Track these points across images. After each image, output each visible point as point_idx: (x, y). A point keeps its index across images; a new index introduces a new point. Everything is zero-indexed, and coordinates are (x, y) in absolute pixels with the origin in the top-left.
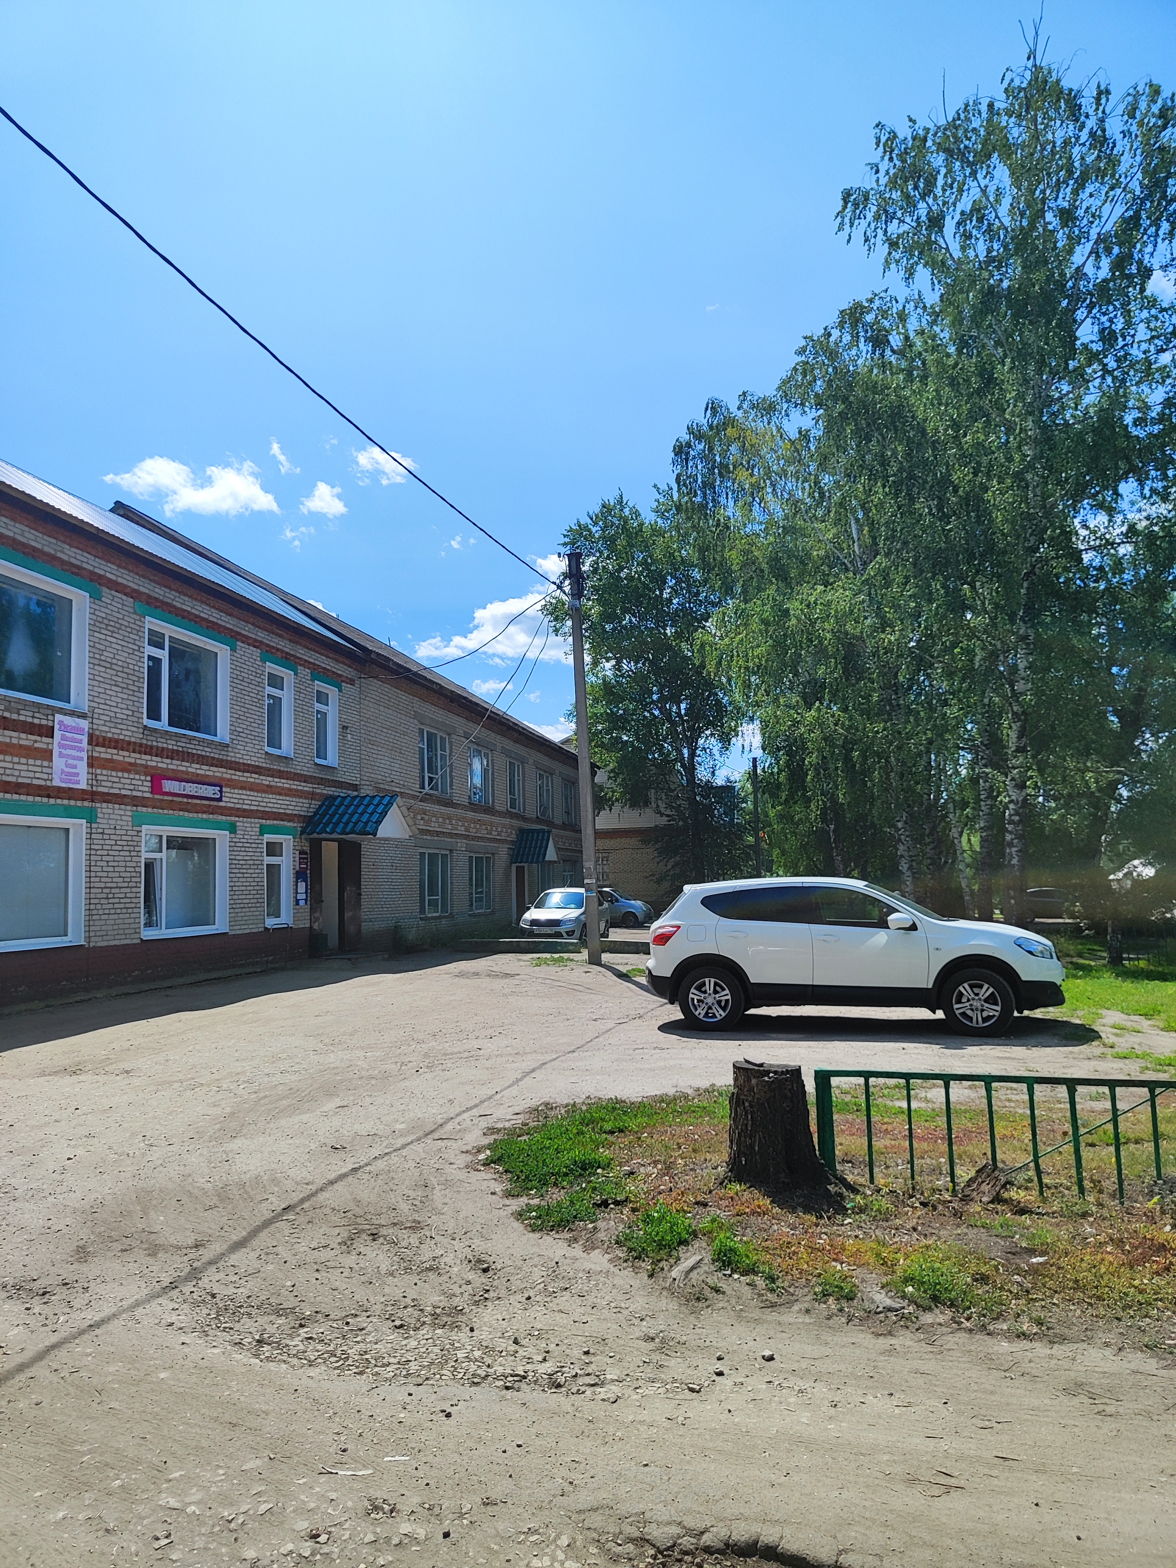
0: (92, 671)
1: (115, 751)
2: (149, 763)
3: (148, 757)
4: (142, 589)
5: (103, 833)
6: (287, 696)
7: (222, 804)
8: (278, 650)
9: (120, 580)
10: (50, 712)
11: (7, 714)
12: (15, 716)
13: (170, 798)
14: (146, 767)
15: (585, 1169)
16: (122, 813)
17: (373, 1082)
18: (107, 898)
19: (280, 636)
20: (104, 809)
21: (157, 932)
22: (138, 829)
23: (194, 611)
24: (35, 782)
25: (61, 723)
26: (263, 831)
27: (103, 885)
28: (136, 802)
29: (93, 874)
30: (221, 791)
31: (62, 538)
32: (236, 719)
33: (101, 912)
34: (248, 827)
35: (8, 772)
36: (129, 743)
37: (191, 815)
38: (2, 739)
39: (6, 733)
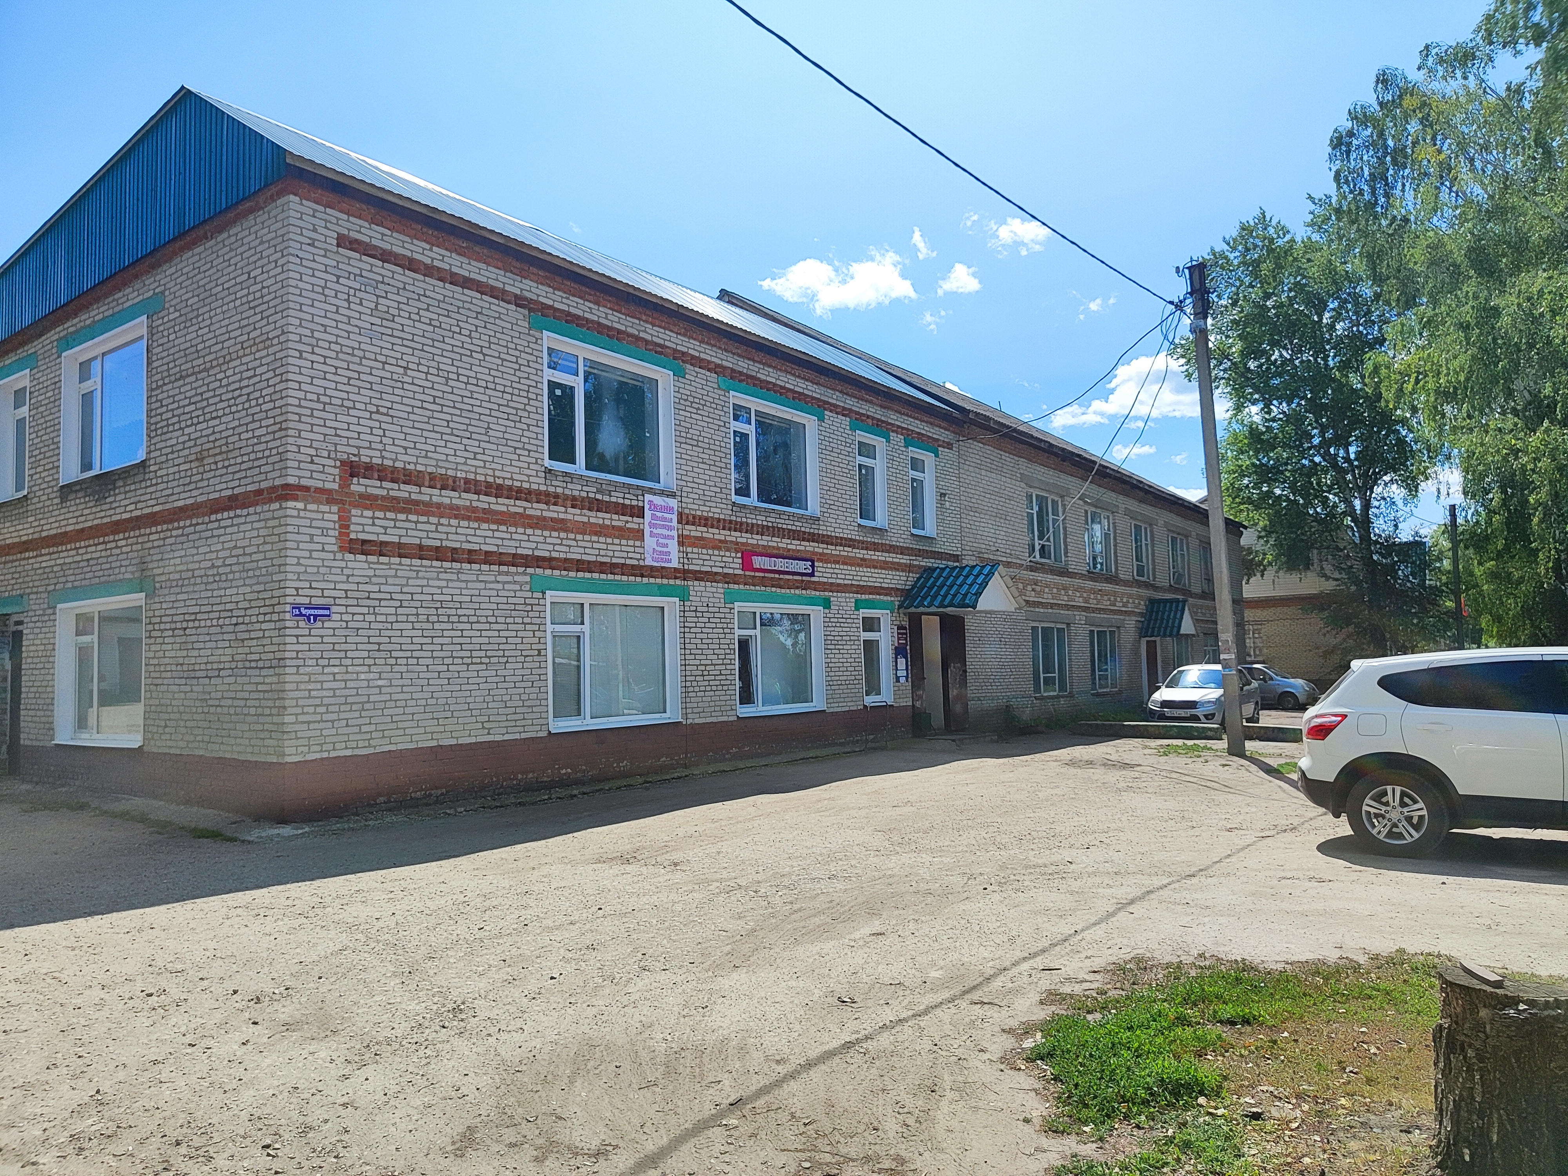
0: (679, 450)
1: (705, 529)
2: (739, 540)
3: (738, 534)
4: (724, 363)
5: (696, 611)
6: (879, 465)
7: (813, 579)
8: (868, 417)
9: (703, 356)
10: (640, 492)
11: (599, 497)
12: (606, 498)
13: (761, 574)
14: (737, 543)
16: (714, 590)
18: (703, 675)
19: (871, 402)
20: (695, 587)
21: (753, 710)
22: (731, 606)
23: (778, 382)
24: (629, 562)
25: (650, 502)
26: (858, 605)
27: (698, 662)
28: (728, 579)
29: (688, 652)
30: (813, 566)
31: (644, 318)
32: (825, 491)
33: (697, 689)
34: (843, 602)
35: (602, 553)
36: (719, 520)
37: (783, 591)
38: (592, 520)
39: (600, 514)
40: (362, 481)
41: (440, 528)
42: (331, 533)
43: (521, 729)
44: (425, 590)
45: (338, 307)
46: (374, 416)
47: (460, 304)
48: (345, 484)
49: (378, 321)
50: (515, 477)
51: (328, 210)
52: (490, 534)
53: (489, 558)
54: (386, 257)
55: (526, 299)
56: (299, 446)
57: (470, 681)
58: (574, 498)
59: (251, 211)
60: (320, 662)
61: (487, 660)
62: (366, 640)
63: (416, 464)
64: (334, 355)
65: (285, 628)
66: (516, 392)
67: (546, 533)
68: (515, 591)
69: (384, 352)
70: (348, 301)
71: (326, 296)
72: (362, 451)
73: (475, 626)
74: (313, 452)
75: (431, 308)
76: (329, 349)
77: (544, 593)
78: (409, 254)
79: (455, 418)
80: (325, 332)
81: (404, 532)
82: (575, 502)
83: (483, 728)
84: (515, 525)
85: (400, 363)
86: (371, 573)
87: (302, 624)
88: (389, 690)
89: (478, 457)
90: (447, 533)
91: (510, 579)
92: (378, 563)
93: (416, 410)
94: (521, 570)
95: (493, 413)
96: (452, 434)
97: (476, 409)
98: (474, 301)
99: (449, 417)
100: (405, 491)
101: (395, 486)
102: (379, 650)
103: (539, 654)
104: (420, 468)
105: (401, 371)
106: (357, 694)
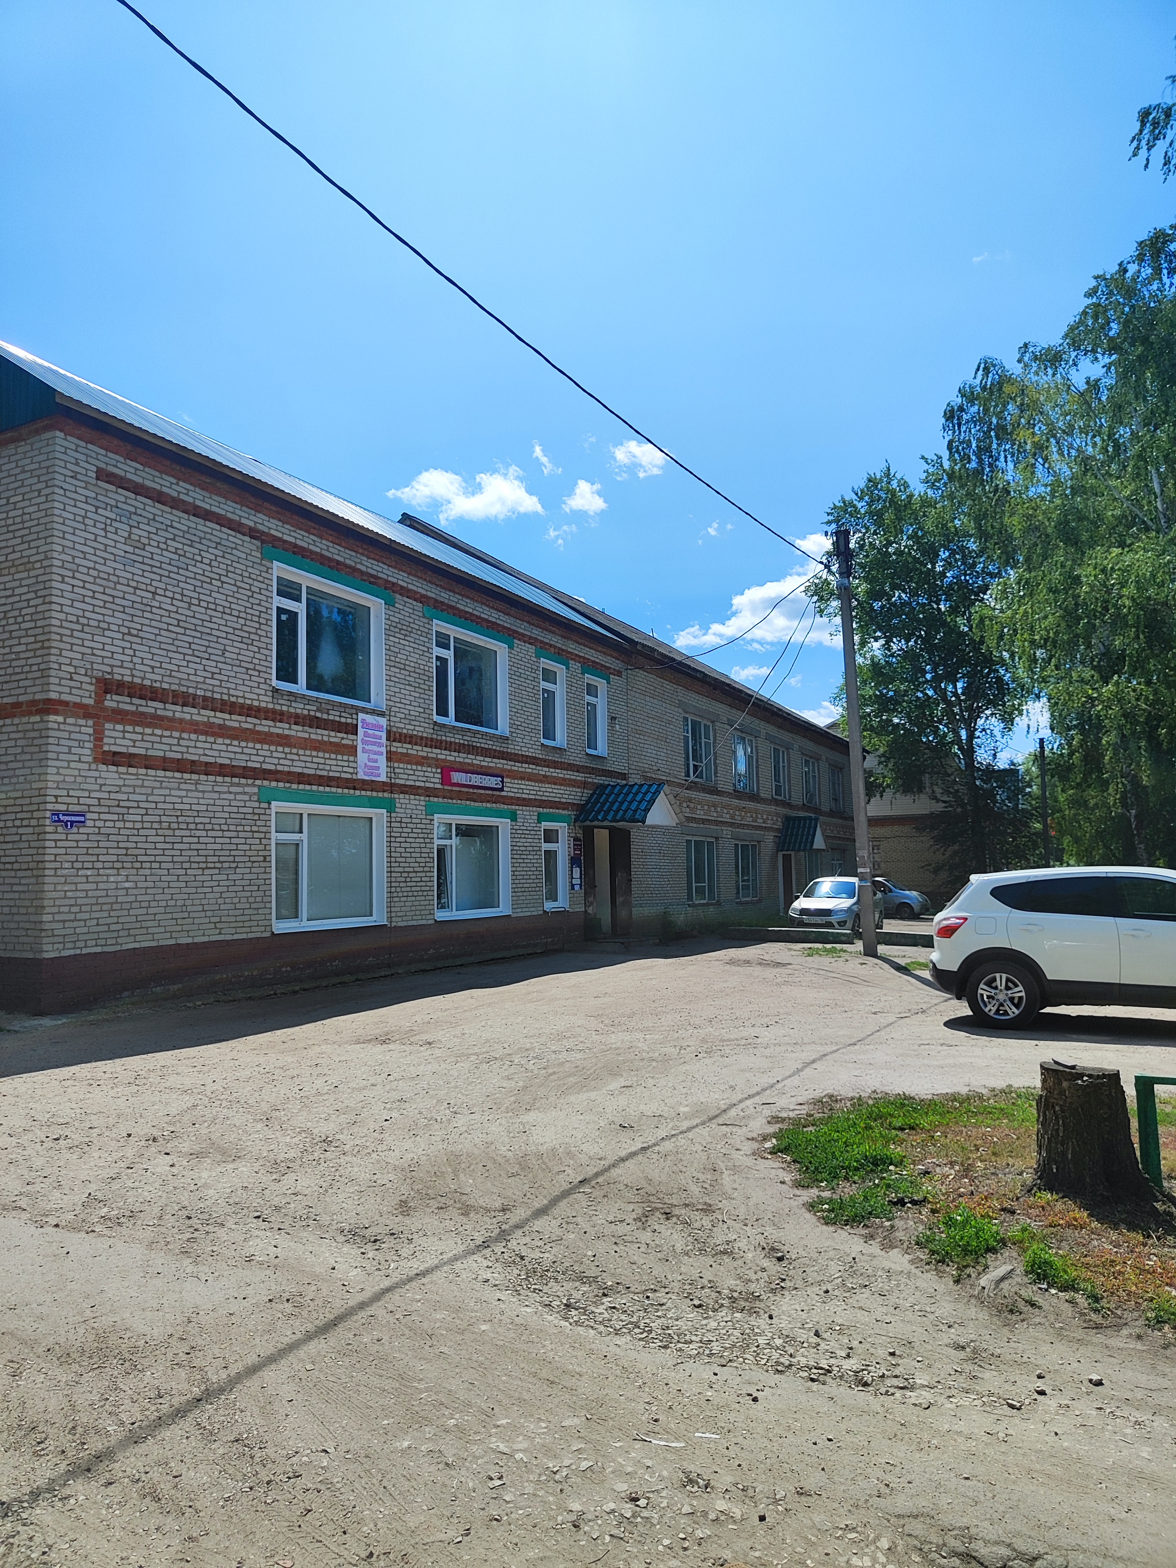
0: (388, 673)
1: (410, 746)
2: (439, 756)
3: (438, 751)
4: (429, 594)
5: (401, 822)
6: (559, 690)
7: (503, 793)
8: (551, 645)
9: (410, 587)
10: (354, 711)
11: (319, 715)
12: (325, 716)
13: (458, 789)
14: (437, 760)
15: (877, 1165)
16: (417, 802)
17: (654, 1064)
18: (406, 882)
19: (553, 632)
20: (402, 800)
21: (448, 914)
22: (432, 817)
23: (475, 612)
24: (344, 775)
25: (363, 720)
26: (540, 818)
27: (401, 870)
28: (429, 792)
29: (393, 860)
30: (502, 782)
31: (360, 551)
32: (514, 714)
33: (400, 894)
34: (527, 815)
35: (321, 767)
36: (422, 738)
37: (476, 804)
38: (313, 736)
39: (319, 731)
40: (115, 697)
41: (182, 742)
42: (87, 745)
43: (248, 930)
44: (168, 799)
45: (96, 535)
46: (127, 637)
47: (202, 535)
48: (99, 701)
49: (131, 549)
50: (247, 695)
51: (90, 446)
52: (224, 748)
53: (224, 770)
54: (138, 490)
55: (259, 531)
56: (60, 664)
57: (205, 884)
58: (297, 716)
59: (13, 440)
60: (76, 865)
61: (218, 865)
62: (115, 845)
63: (161, 682)
64: (91, 580)
65: (45, 833)
66: (249, 617)
67: (273, 748)
68: (245, 801)
69: (136, 578)
70: (105, 530)
71: (86, 525)
72: (115, 670)
73: (210, 833)
74: (72, 670)
75: (177, 539)
76: (88, 574)
77: (270, 803)
78: (158, 487)
79: (196, 641)
80: (85, 558)
81: (149, 745)
82: (298, 720)
83: (216, 928)
84: (246, 740)
85: (150, 588)
86: (121, 782)
87: (60, 829)
88: (135, 892)
89: (216, 676)
90: (188, 747)
91: (240, 789)
92: (127, 773)
93: (162, 632)
94: (250, 781)
95: (229, 636)
96: (193, 655)
97: (214, 632)
98: (215, 532)
99: (190, 640)
100: (152, 707)
101: (143, 702)
102: (126, 855)
103: (265, 861)
104: (165, 686)
105: (150, 595)
106: (107, 896)
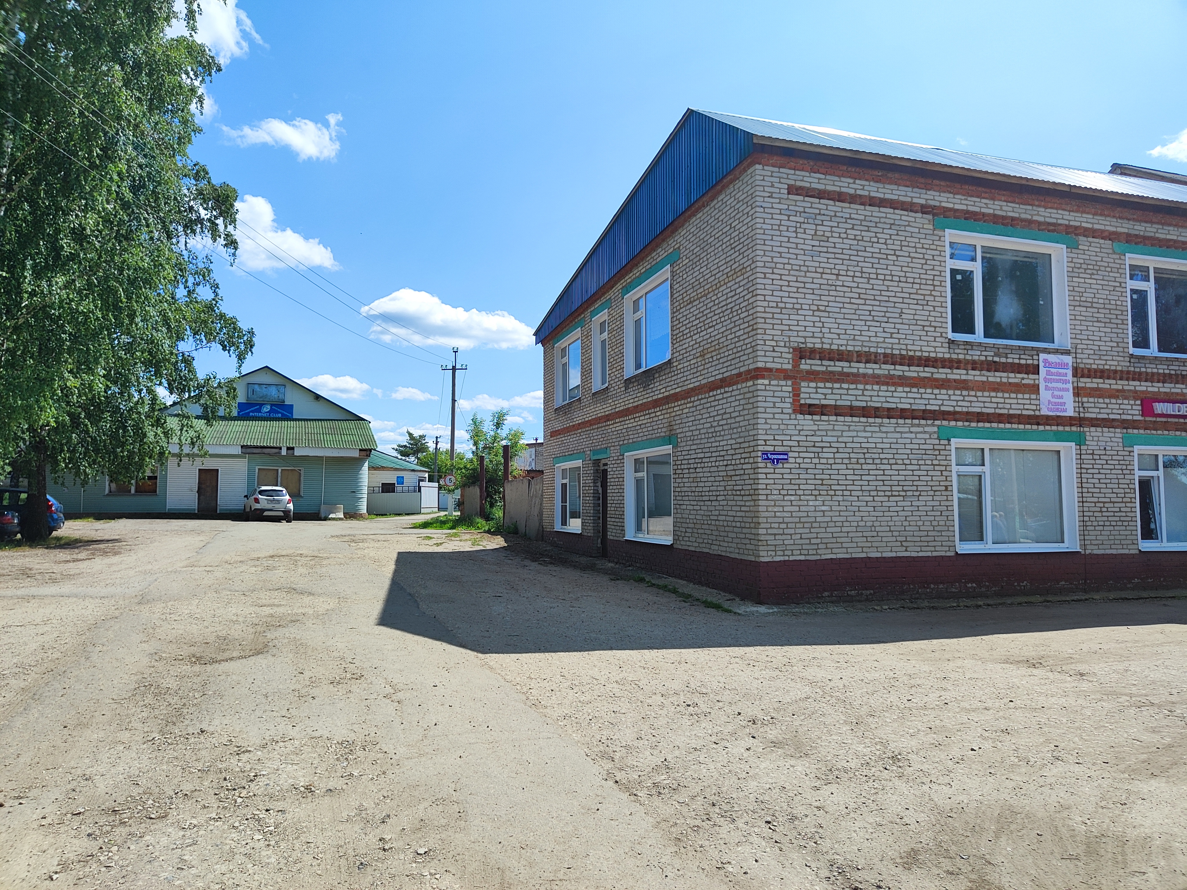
0: (1073, 312)
1: (1101, 381)
2: (1138, 388)
3: (1137, 383)
4: (1120, 230)
5: (1093, 454)
9: (1096, 227)
10: (1035, 353)
11: (996, 359)
12: (1003, 360)
13: (1164, 419)
14: (1136, 392)
16: (1112, 435)
18: (1101, 511)
20: (1092, 433)
21: (1158, 545)
22: (1130, 449)
24: (1025, 412)
25: (1045, 361)
27: (1096, 500)
28: (1126, 424)
29: (1085, 490)
31: (1037, 203)
33: (1095, 524)
35: (1000, 406)
36: (1116, 372)
38: (990, 379)
39: (997, 374)
40: (808, 361)
41: (866, 393)
42: (787, 400)
43: (933, 549)
44: (855, 440)
45: (789, 238)
46: (816, 313)
47: (877, 220)
48: (796, 365)
49: (817, 243)
50: (924, 349)
51: (782, 170)
52: (904, 395)
53: (903, 414)
54: (821, 195)
55: (930, 206)
56: (765, 340)
57: (891, 509)
58: (974, 362)
59: (731, 181)
60: (782, 492)
61: (903, 494)
62: (813, 477)
63: (846, 345)
64: (787, 272)
65: (758, 468)
66: (924, 282)
67: (951, 392)
68: (925, 439)
69: (822, 265)
70: (796, 232)
71: (781, 231)
72: (808, 340)
73: (894, 467)
74: (774, 343)
75: (855, 227)
76: (784, 269)
77: (949, 440)
78: (838, 189)
79: (875, 308)
80: (781, 257)
81: (838, 397)
82: (975, 365)
83: (902, 546)
84: (925, 387)
85: (834, 271)
86: (816, 428)
87: (769, 465)
88: (830, 514)
89: (894, 336)
90: (871, 396)
91: (920, 429)
92: (820, 420)
93: (846, 305)
94: (930, 422)
95: (906, 301)
96: (873, 320)
97: (891, 299)
98: (888, 216)
99: (870, 308)
100: (839, 366)
101: (832, 363)
102: (822, 484)
103: (946, 490)
104: (850, 348)
105: (834, 277)
106: (808, 516)
